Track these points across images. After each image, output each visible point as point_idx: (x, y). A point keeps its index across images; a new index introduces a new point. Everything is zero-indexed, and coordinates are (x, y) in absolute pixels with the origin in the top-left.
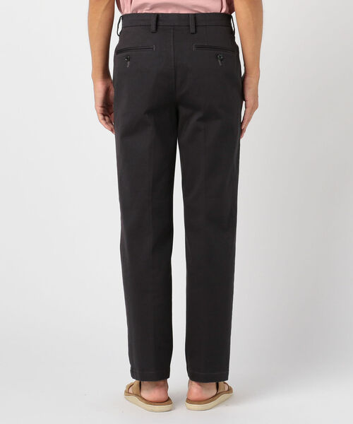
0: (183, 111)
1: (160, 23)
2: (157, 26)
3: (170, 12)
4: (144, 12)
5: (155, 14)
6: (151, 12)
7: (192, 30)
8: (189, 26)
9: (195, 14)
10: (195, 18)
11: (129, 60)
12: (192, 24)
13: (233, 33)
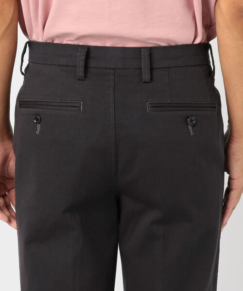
0: (129, 205)
1: (92, 63)
2: (86, 67)
3: (108, 44)
4: (65, 42)
5: (83, 46)
6: (76, 43)
7: (146, 76)
8: (140, 69)
9: (150, 48)
10: (151, 55)
11: (39, 121)
12: (145, 64)
13: (211, 74)
